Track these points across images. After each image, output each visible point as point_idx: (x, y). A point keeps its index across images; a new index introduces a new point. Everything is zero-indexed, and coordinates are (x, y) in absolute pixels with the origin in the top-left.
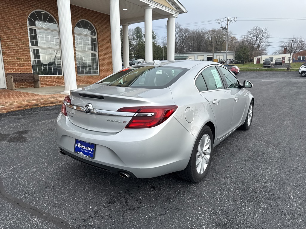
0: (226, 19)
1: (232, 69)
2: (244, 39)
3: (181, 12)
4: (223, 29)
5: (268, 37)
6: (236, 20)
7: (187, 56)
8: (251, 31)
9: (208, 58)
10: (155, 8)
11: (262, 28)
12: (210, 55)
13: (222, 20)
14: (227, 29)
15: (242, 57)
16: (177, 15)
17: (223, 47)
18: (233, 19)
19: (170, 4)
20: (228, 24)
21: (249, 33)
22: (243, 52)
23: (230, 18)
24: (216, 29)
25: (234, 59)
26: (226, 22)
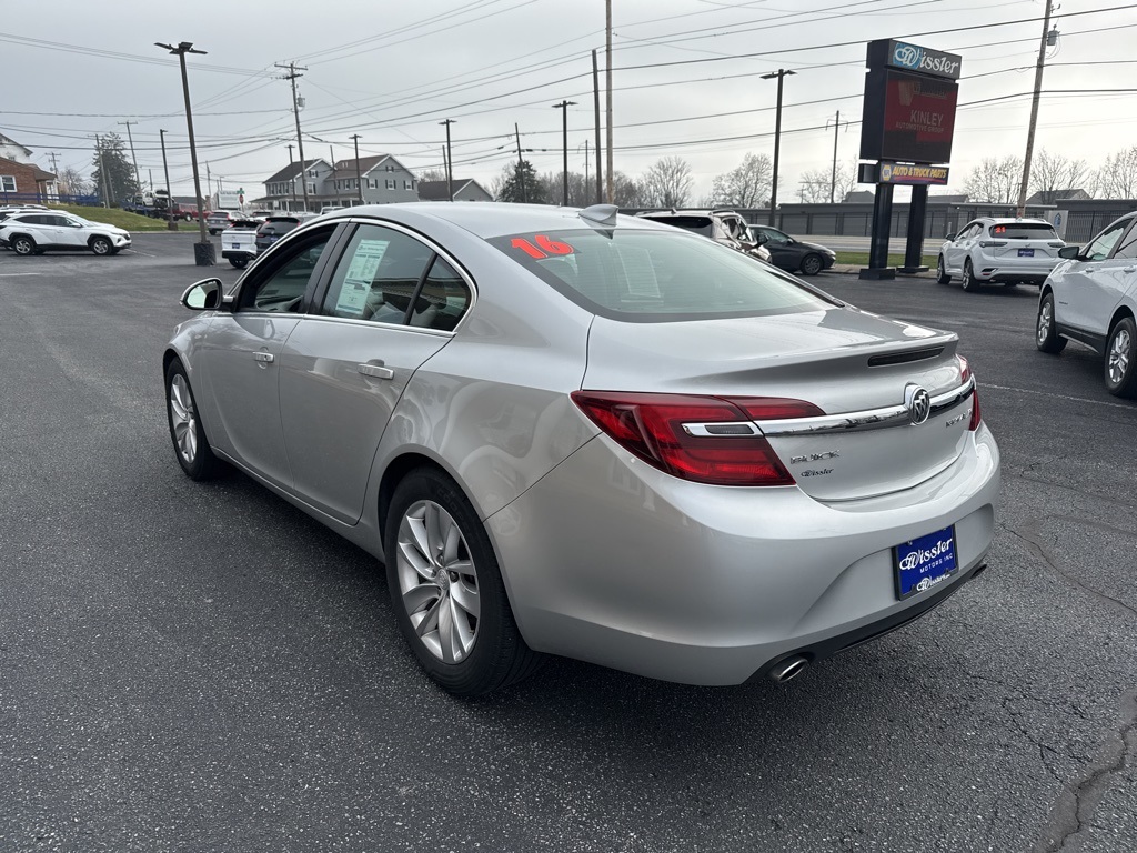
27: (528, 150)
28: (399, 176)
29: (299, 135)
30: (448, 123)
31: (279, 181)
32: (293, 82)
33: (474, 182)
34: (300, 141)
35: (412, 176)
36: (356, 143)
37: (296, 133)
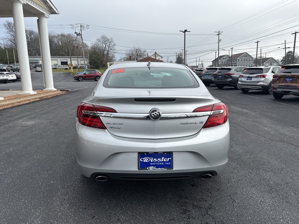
0: (79, 25)
1: (96, 73)
2: (94, 46)
3: (53, 12)
4: (78, 35)
5: (114, 45)
6: (88, 27)
7: (38, 60)
8: (99, 38)
9: (61, 62)
10: (26, 3)
11: (109, 37)
12: (64, 60)
13: (75, 26)
14: (81, 35)
15: (97, 63)
16: (48, 15)
17: (75, 52)
18: (85, 26)
19: (42, 3)
20: (81, 30)
21: (98, 40)
22: (97, 58)
23: (83, 25)
24: (65, 34)
25: (88, 64)
26: (79, 28)
27: (288, 48)
28: (248, 58)
29: (219, 49)
30: (258, 42)
31: (215, 61)
32: (219, 36)
33: (272, 58)
34: (219, 50)
35: (252, 57)
36: (232, 50)
37: (218, 48)
